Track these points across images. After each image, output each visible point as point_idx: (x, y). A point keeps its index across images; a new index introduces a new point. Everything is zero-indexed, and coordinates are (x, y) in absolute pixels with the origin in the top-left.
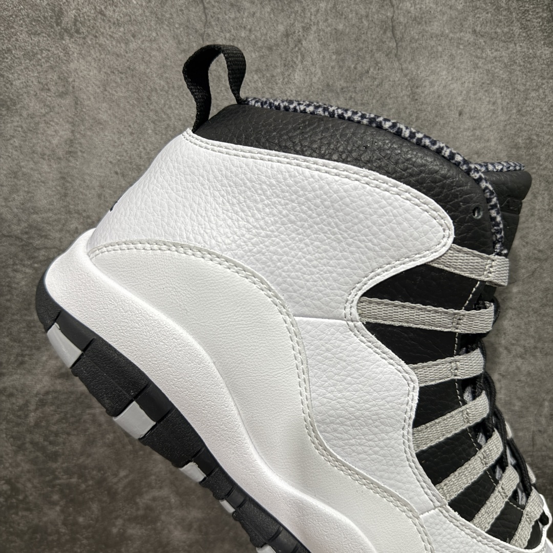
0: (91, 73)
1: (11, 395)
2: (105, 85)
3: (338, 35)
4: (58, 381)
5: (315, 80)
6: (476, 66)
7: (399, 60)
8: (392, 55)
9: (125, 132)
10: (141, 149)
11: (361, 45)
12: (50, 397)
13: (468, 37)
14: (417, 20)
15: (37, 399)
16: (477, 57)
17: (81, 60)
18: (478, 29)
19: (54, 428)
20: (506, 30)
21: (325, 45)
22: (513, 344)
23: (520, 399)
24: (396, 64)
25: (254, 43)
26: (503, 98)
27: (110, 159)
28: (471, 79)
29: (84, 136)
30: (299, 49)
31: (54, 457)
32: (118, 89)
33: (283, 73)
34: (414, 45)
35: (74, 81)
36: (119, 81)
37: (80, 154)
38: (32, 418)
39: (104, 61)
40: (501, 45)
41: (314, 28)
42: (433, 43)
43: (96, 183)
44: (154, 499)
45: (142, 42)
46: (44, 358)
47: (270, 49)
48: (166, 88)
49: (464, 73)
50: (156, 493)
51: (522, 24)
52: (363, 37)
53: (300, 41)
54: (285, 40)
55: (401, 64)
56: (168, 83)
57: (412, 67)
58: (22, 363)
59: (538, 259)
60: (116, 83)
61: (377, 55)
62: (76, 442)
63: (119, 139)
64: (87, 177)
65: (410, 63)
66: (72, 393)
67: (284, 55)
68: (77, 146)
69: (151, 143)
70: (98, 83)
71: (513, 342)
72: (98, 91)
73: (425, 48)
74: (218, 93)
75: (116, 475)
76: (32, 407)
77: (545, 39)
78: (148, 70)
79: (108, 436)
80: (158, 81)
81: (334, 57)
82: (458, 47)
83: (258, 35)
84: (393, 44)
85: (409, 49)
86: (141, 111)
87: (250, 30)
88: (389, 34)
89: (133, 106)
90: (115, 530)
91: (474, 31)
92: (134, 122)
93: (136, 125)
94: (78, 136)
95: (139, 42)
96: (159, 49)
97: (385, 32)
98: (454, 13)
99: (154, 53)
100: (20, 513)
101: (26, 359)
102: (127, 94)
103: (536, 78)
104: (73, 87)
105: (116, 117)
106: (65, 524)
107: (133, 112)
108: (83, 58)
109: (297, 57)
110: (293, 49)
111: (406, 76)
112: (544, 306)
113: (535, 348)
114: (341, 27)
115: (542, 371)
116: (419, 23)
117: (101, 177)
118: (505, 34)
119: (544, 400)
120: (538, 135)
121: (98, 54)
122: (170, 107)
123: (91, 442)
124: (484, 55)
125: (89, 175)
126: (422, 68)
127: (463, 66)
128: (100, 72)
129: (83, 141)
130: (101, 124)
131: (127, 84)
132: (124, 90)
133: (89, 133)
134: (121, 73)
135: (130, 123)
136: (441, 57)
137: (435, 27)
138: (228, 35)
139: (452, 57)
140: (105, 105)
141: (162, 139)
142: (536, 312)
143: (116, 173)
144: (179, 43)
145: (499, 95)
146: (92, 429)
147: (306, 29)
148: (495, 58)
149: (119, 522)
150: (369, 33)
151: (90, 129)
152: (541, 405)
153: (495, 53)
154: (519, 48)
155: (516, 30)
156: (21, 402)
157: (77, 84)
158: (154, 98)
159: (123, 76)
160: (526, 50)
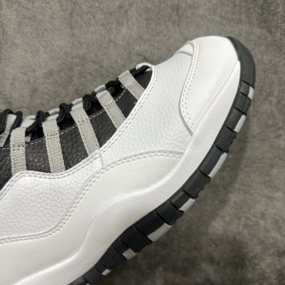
0: (13, 17)
2: (20, 24)
3: (147, 10)
5: (133, 33)
7: (179, 27)
8: (176, 24)
9: (29, 51)
10: (36, 61)
11: (160, 17)
13: (218, 18)
14: (191, 7)
16: (221, 30)
17: (7, 10)
18: (223, 15)
20: (238, 17)
21: (140, 15)
22: (227, 185)
23: (229, 215)
24: (178, 29)
25: (102, 10)
27: (19, 65)
29: (6, 51)
30: (126, 16)
32: (27, 27)
33: (116, 28)
34: (188, 20)
35: (3, 20)
36: (27, 22)
37: (3, 60)
39: (20, 12)
40: (235, 25)
41: (135, 5)
42: (198, 20)
43: (10, 77)
45: (42, 3)
47: (110, 14)
48: (53, 29)
51: (246, 15)
52: (161, 13)
53: (127, 11)
54: (119, 10)
55: (180, 30)
56: (54, 27)
57: (186, 31)
60: (26, 24)
61: (168, 23)
63: (25, 54)
64: (6, 73)
65: (185, 29)
67: (117, 18)
68: (2, 56)
69: (42, 58)
70: (16, 23)
71: (228, 184)
72: (16, 27)
73: (194, 22)
74: (80, 35)
77: (258, 24)
78: (44, 19)
80: (49, 25)
81: (145, 22)
82: (211, 24)
83: (105, 6)
84: (177, 18)
85: (185, 22)
86: (38, 41)
87: (101, 3)
88: (175, 13)
89: (34, 37)
91: (221, 16)
92: (34, 46)
93: (35, 48)
94: (3, 51)
95: (40, 3)
96: (51, 8)
97: (173, 11)
98: (211, 5)
99: (48, 10)
102: (31, 31)
103: (252, 45)
104: (2, 24)
105: (24, 43)
107: (34, 41)
108: (9, 8)
109: (124, 20)
110: (123, 15)
111: (182, 36)
113: (239, 188)
114: (149, 6)
115: (242, 201)
116: (192, 9)
117: (14, 74)
118: (237, 19)
119: (242, 217)
121: (17, 7)
122: (54, 40)
124: (225, 29)
125: (8, 72)
128: (17, 17)
129: (5, 53)
130: (16, 45)
131: (32, 25)
132: (30, 28)
133: (9, 50)
134: (29, 19)
135: (32, 47)
136: (202, 28)
137: (201, 12)
138: (88, 4)
139: (208, 29)
140: (19, 35)
141: (48, 56)
143: (22, 73)
144: (62, 6)
147: (131, 5)
148: (231, 32)
150: (165, 11)
151: (10, 48)
152: (240, 219)
153: (231, 29)
154: (244, 28)
155: (244, 17)
157: (4, 22)
158: (46, 34)
159: (30, 20)
160: (247, 29)
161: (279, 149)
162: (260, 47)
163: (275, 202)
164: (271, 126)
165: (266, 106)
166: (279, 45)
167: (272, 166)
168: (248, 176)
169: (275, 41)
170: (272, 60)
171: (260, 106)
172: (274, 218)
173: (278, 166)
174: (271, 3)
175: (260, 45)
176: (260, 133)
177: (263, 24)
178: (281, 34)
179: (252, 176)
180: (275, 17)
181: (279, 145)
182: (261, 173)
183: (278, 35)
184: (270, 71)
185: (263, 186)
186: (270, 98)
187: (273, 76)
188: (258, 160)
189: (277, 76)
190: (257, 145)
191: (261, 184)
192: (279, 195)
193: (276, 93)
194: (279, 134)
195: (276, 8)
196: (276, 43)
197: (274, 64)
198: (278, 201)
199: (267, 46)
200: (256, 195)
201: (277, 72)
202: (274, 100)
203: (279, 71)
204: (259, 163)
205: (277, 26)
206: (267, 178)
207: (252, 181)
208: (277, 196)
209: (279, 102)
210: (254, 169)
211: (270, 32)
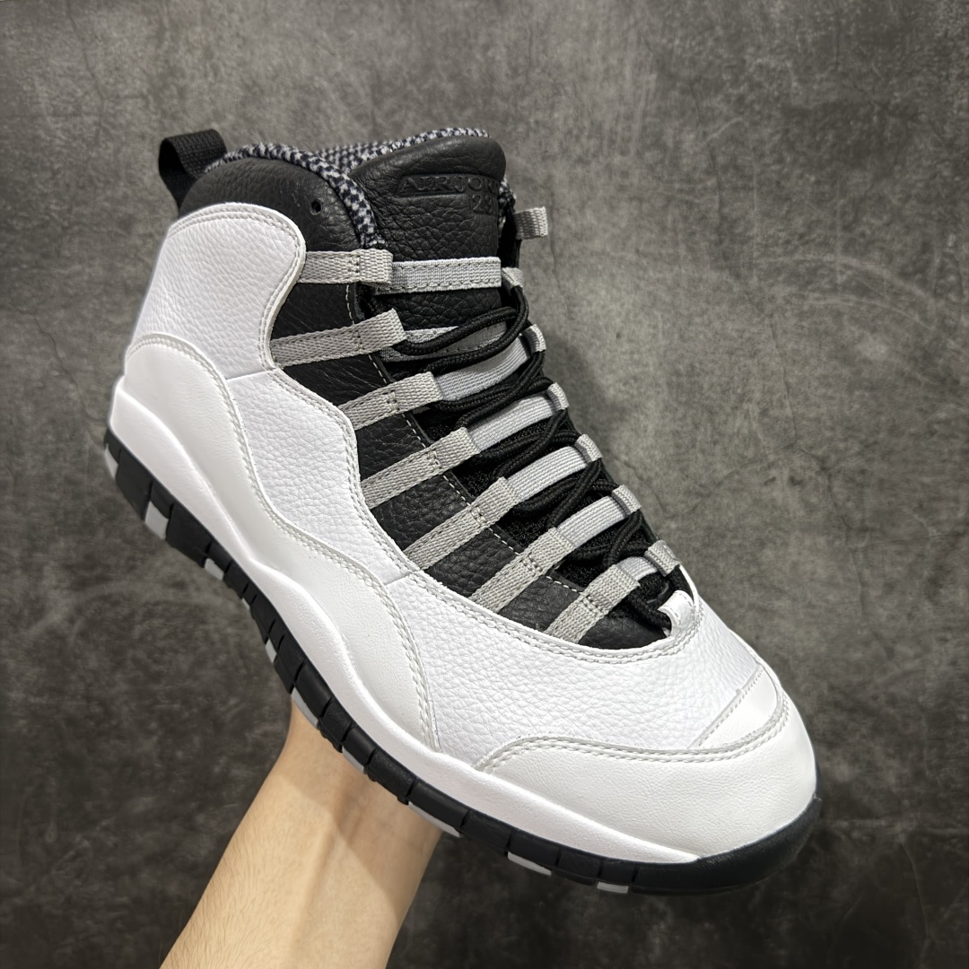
1: (116, 604)
4: (171, 591)
6: (637, 288)
7: (557, 276)
8: (550, 272)
12: (160, 608)
13: (631, 256)
14: (578, 236)
15: (146, 609)
16: (639, 278)
18: (641, 248)
19: (161, 644)
20: (671, 251)
24: (554, 281)
26: (664, 322)
28: (631, 301)
31: (156, 677)
34: (573, 262)
38: (137, 631)
40: (665, 266)
42: (592, 261)
44: (265, 735)
46: (158, 564)
49: (623, 293)
50: (268, 727)
51: (687, 246)
55: (558, 281)
57: (570, 284)
58: (132, 568)
59: (699, 495)
61: (534, 270)
62: (184, 662)
65: (568, 280)
66: (185, 605)
73: (585, 266)
75: (224, 703)
76: (138, 618)
77: (712, 263)
79: (221, 657)
82: (620, 267)
84: (551, 260)
85: (568, 266)
88: (548, 249)
90: (217, 769)
91: (637, 251)
98: (616, 231)
100: (112, 742)
101: (139, 563)
103: (701, 303)
106: (161, 758)
111: (563, 293)
112: (706, 546)
116: (580, 240)
118: (669, 255)
120: (701, 363)
123: (200, 663)
124: (646, 277)
126: (580, 286)
127: (623, 287)
136: (601, 276)
137: (597, 245)
139: (612, 276)
142: (697, 551)
145: (660, 319)
146: (203, 648)
148: (658, 280)
149: (223, 760)
153: (658, 275)
154: (683, 271)
155: (682, 251)
156: (126, 611)
160: (691, 274)
161: (774, 507)
162: (717, 308)
163: (776, 621)
164: (752, 461)
165: (738, 422)
166: (756, 300)
167: (762, 544)
168: (713, 566)
169: (747, 293)
170: (744, 331)
171: (725, 422)
172: (776, 655)
173: (775, 543)
174: (735, 221)
175: (718, 303)
176: (730, 476)
177: (722, 262)
178: (760, 280)
179: (722, 565)
180: (745, 247)
181: (773, 500)
182: (740, 558)
183: (754, 282)
184: (741, 352)
185: (746, 585)
186: (745, 406)
187: (749, 362)
188: (730, 531)
189: (756, 361)
190: (725, 501)
191: (742, 582)
192: (782, 604)
193: (757, 395)
194: (771, 477)
195: (746, 230)
196: (751, 296)
197: (749, 339)
198: (782, 617)
199: (733, 304)
200: (733, 605)
201: (755, 354)
202: (754, 409)
203: (759, 351)
204: (734, 537)
205: (750, 263)
206: (754, 570)
207: (722, 576)
208: (779, 607)
209: (764, 413)
210: (724, 550)
211: (738, 276)
